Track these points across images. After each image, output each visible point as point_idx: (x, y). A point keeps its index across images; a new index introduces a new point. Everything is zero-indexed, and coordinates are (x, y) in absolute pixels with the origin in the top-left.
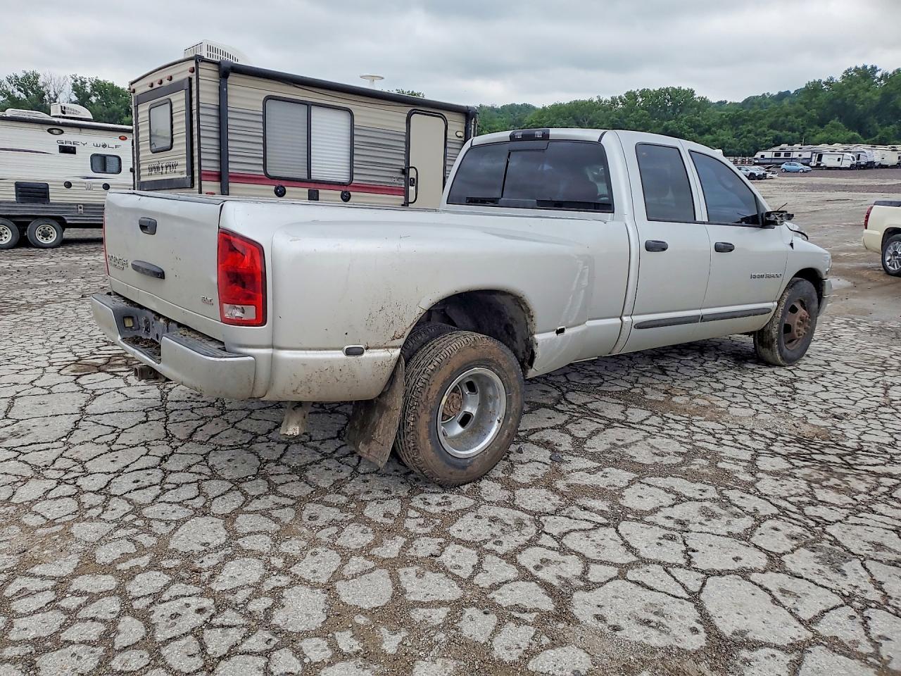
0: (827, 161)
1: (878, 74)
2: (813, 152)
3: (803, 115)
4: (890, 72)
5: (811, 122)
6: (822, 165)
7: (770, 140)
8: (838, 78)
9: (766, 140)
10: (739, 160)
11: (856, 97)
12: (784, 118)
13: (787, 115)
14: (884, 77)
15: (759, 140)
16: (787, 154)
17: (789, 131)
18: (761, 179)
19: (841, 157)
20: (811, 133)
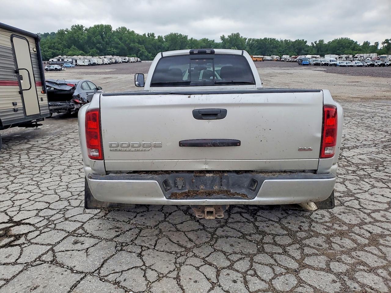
0: (80, 62)
1: (84, 29)
2: (73, 59)
3: (61, 43)
4: (88, 28)
5: (65, 46)
6: (78, 64)
7: (50, 54)
8: (70, 29)
9: (49, 54)
10: (46, 62)
11: (78, 37)
12: (54, 45)
13: (54, 43)
14: (86, 30)
15: (46, 53)
16: (63, 60)
17: (57, 50)
18: (60, 71)
19: (84, 61)
20: (66, 51)
